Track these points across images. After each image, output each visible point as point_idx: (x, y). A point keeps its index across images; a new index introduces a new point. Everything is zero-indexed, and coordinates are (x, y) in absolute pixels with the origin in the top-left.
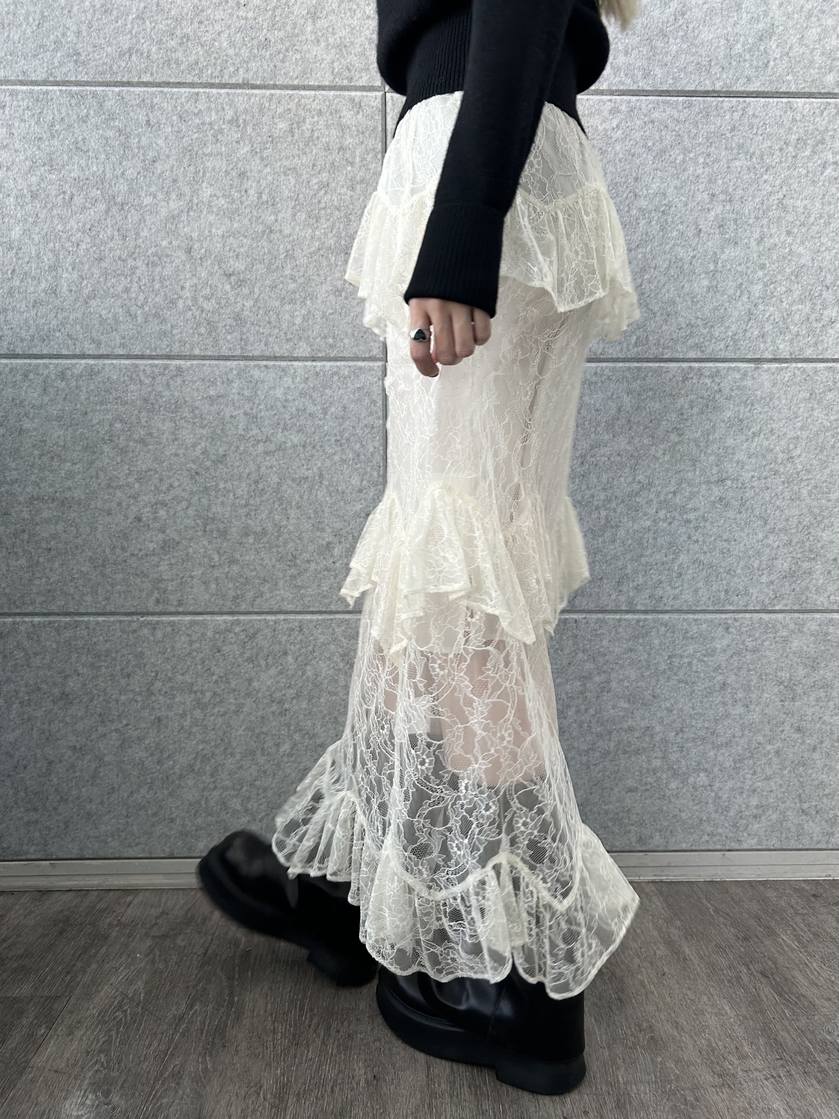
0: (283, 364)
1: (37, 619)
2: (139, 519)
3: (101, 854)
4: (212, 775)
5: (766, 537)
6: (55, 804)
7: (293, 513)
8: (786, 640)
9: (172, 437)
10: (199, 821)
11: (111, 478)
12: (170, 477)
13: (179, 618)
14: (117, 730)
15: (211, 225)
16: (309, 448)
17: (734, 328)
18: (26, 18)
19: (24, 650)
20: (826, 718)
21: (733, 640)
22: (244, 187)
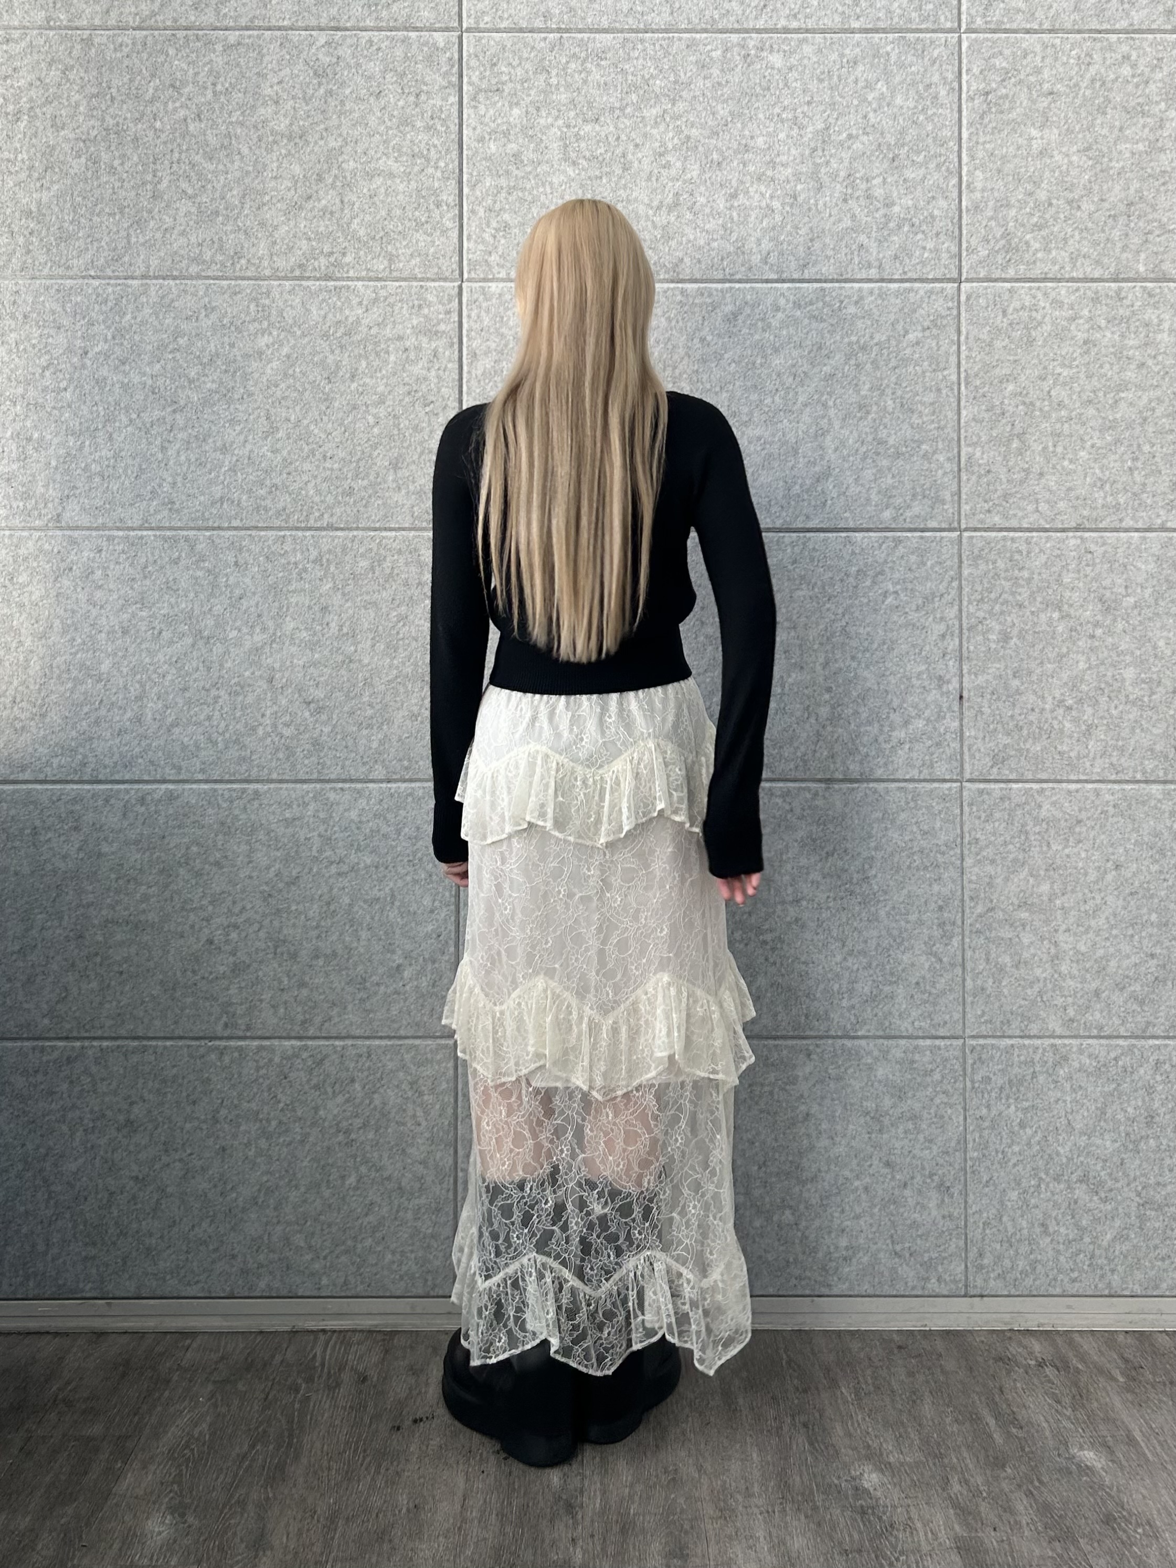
0: (359, 786)
1: (105, 1044)
2: (210, 942)
3: (159, 1293)
4: (275, 1209)
5: (845, 959)
6: (114, 1239)
7: (364, 934)
8: (870, 1068)
9: (246, 860)
10: (261, 1257)
11: (185, 902)
12: (243, 900)
13: (247, 1042)
14: (181, 1160)
15: (293, 656)
16: (382, 869)
17: (803, 749)
18: (125, 470)
19: (91, 1075)
20: (916, 1152)
21: (815, 1067)
22: (325, 621)
